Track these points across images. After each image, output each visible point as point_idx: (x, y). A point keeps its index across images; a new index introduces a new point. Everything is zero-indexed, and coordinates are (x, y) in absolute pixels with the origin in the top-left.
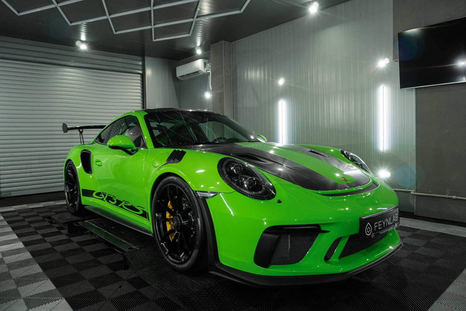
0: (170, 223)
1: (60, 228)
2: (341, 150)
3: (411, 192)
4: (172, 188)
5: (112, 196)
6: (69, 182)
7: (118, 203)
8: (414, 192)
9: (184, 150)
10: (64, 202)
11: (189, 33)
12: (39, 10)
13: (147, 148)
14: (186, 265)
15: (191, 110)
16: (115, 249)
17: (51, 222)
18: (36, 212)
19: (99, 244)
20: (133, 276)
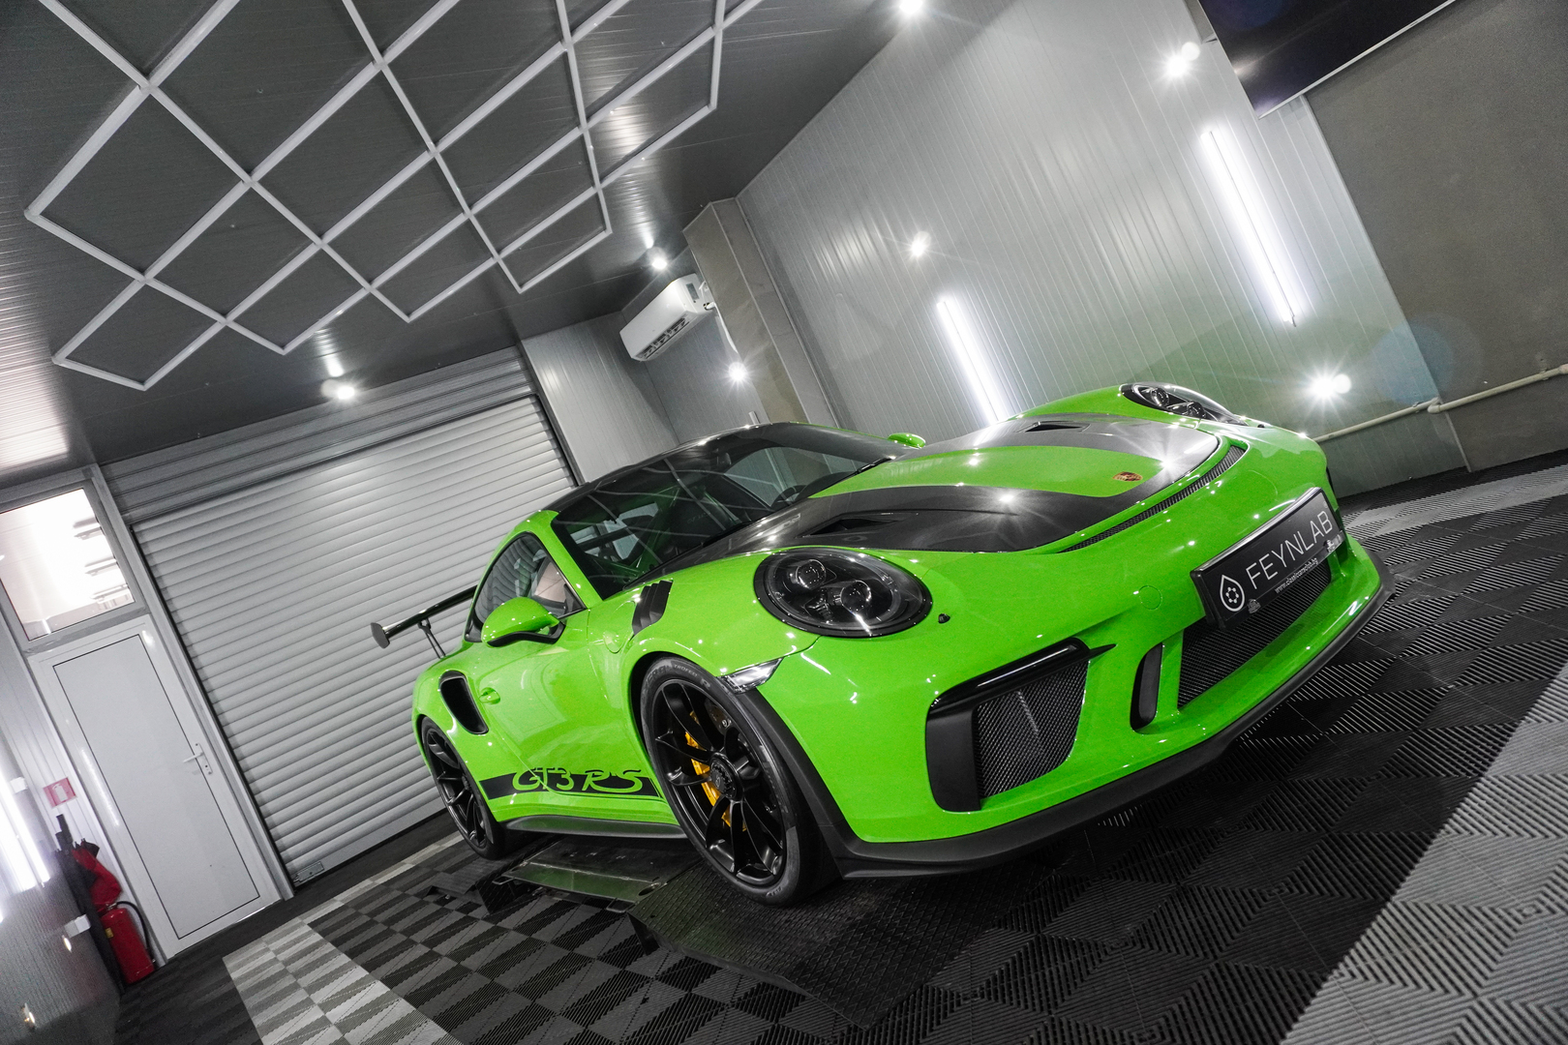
0: (711, 785)
1: (467, 908)
2: (1122, 388)
3: (1430, 409)
4: (674, 691)
5: (556, 771)
6: (445, 776)
7: (579, 780)
8: (1439, 404)
9: (667, 578)
10: (458, 838)
11: (605, 229)
12: (191, 349)
13: (586, 609)
14: (785, 882)
15: (702, 443)
16: (608, 909)
17: (442, 902)
18: (398, 889)
19: (572, 911)
20: (675, 959)
